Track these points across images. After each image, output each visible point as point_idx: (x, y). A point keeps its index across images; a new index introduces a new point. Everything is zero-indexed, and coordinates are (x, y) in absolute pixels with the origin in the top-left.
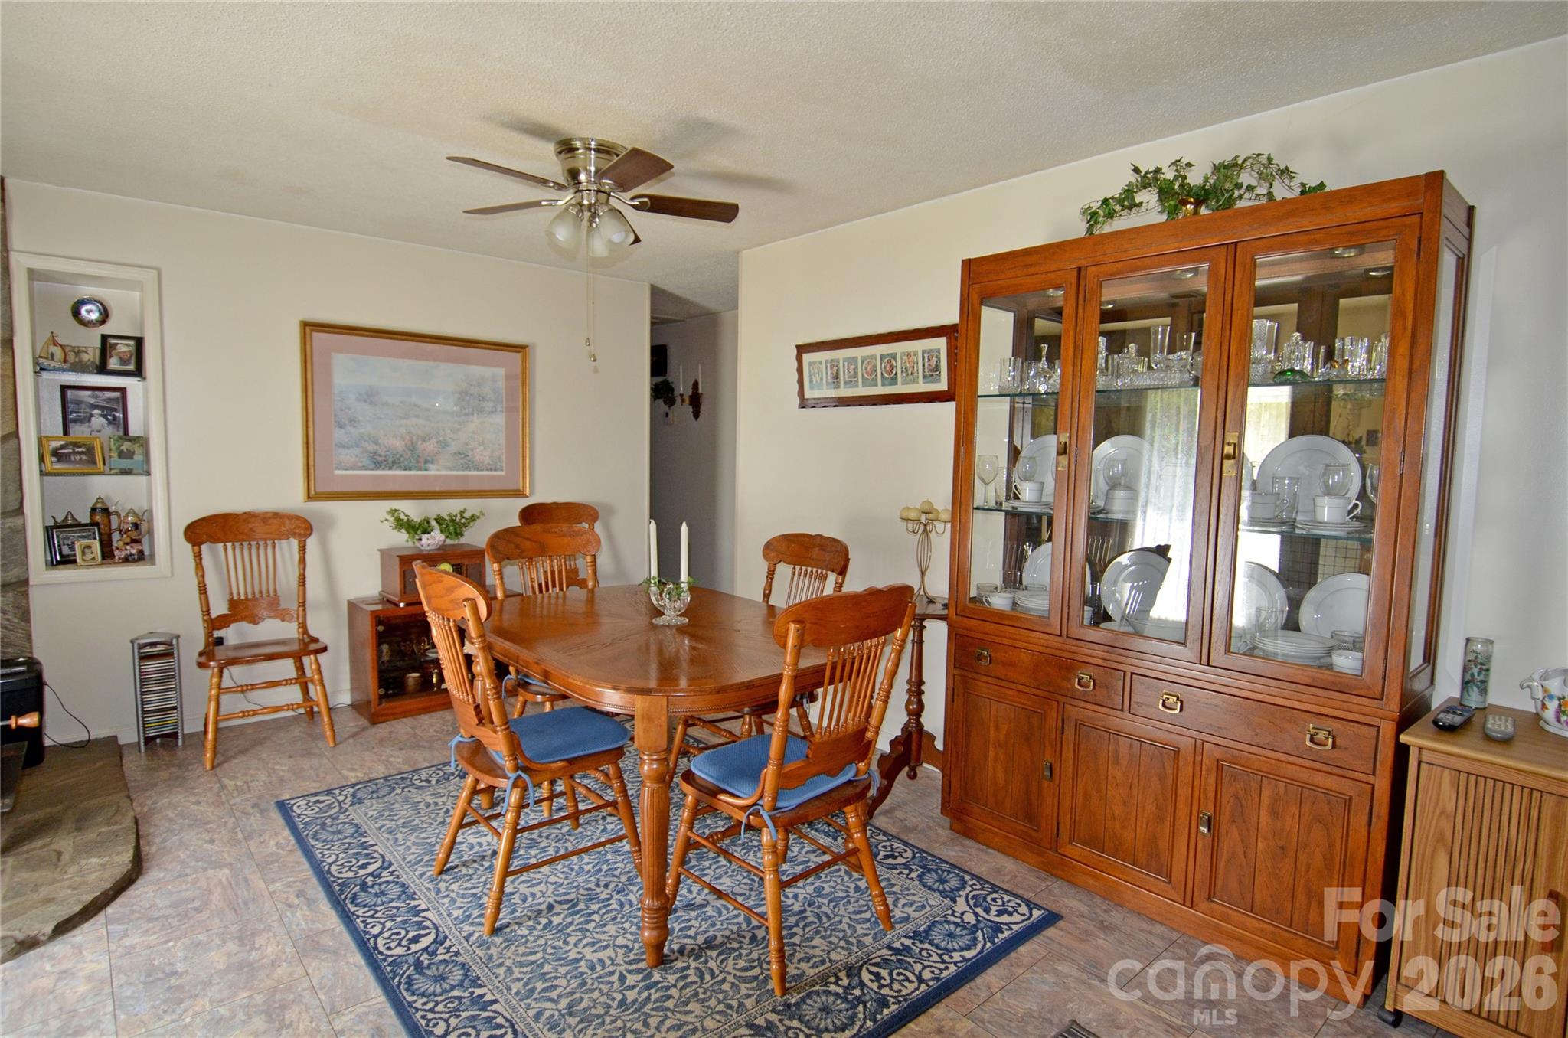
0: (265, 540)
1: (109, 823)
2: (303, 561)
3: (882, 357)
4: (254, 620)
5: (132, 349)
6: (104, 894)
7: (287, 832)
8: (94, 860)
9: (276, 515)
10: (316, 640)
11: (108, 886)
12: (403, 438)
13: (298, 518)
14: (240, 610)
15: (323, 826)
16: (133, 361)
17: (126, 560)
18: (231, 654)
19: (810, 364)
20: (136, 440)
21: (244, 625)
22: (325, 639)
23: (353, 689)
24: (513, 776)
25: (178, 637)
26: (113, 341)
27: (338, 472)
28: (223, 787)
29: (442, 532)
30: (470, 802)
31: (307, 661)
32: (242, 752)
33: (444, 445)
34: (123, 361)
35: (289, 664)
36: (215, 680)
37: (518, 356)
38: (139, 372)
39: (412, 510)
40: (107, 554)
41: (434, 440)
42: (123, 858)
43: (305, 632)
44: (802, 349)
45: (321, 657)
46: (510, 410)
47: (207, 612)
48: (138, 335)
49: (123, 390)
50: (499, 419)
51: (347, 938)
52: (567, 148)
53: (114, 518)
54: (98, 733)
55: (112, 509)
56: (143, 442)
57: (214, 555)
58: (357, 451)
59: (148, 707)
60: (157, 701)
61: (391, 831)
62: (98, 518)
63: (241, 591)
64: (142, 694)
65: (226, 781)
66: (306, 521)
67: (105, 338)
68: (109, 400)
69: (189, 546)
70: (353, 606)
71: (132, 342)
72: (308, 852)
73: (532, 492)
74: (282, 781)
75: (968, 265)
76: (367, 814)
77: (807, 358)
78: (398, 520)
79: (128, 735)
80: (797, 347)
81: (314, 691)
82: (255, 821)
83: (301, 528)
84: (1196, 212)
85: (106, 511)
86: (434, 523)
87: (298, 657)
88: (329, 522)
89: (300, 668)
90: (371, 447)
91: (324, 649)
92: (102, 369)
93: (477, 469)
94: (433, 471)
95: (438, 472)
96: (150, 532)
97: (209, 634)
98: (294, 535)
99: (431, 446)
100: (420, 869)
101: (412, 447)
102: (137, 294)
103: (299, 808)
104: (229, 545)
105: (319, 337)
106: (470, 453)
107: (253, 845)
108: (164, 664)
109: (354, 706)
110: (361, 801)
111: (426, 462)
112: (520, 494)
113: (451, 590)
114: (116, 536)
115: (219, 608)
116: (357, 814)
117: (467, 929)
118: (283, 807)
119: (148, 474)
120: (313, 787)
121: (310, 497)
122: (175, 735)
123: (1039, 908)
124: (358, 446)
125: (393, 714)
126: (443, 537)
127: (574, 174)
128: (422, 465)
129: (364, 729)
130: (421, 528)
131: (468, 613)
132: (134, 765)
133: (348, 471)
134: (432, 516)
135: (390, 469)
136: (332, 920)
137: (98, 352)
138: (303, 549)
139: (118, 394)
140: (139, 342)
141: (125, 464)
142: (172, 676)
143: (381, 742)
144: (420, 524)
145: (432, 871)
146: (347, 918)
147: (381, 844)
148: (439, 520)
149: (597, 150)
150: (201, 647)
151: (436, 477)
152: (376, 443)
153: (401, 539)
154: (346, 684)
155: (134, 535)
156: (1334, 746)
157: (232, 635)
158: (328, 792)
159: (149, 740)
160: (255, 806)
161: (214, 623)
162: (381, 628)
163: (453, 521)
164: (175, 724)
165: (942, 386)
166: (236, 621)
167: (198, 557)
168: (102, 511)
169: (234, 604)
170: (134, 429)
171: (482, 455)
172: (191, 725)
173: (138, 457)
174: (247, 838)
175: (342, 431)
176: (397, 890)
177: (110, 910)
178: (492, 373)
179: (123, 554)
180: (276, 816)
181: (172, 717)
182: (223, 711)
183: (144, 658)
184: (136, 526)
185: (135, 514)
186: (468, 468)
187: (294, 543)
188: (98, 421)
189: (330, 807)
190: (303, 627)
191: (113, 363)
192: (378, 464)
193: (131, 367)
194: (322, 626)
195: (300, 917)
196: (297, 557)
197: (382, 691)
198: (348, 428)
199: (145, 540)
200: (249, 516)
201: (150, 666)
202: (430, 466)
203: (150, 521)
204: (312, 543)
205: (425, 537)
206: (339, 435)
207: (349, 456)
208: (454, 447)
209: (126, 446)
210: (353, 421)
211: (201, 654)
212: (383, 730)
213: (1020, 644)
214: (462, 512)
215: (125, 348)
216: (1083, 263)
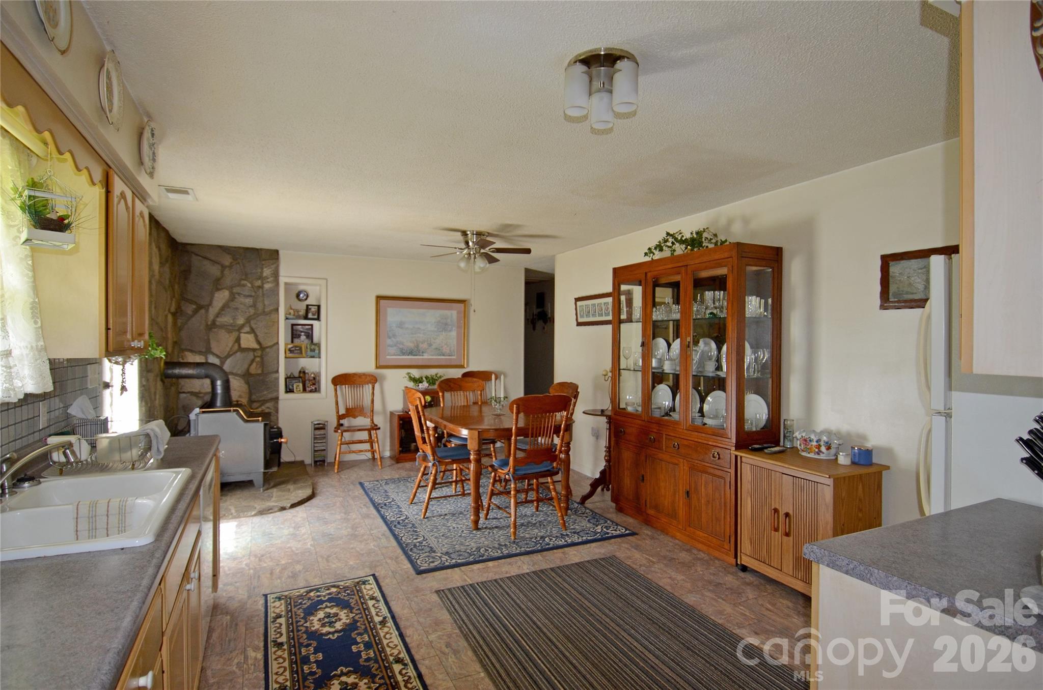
0: (360, 384)
1: (304, 483)
2: (373, 393)
3: (605, 304)
4: (355, 417)
5: (316, 309)
6: (304, 499)
7: (362, 490)
8: (300, 491)
9: (364, 374)
10: (377, 426)
11: (305, 497)
12: (413, 342)
13: (372, 376)
14: (351, 412)
15: (374, 490)
16: (317, 314)
17: (311, 391)
18: (346, 429)
19: (580, 306)
20: (315, 344)
21: (352, 419)
22: (379, 426)
23: (390, 450)
24: (433, 462)
25: (327, 422)
26: (310, 307)
27: (388, 357)
28: (341, 478)
29: (427, 382)
30: (422, 477)
31: (373, 432)
32: (348, 468)
33: (430, 345)
34: (313, 315)
35: (366, 432)
36: (340, 438)
37: (462, 305)
38: (318, 319)
39: (416, 373)
40: (304, 390)
41: (426, 343)
42: (308, 492)
43: (373, 422)
44: (577, 300)
45: (377, 431)
46: (459, 327)
47: (338, 412)
48: (318, 304)
49: (312, 325)
50: (454, 334)
51: (378, 515)
52: (464, 233)
53: (307, 375)
54: (299, 459)
55: (307, 371)
56: (318, 345)
57: (341, 390)
58: (395, 348)
59: (316, 449)
60: (319, 447)
61: (397, 492)
62: (301, 375)
63: (350, 404)
64: (314, 443)
65: (343, 476)
66: (375, 377)
67: (307, 306)
68: (307, 329)
69: (333, 386)
70: (392, 413)
71: (316, 307)
72: (368, 495)
73: (468, 365)
74: (361, 477)
75: (615, 270)
76: (390, 488)
77: (579, 303)
78: (410, 377)
79: (308, 460)
80: (575, 299)
81: (376, 446)
82: (351, 487)
83: (372, 379)
84: (692, 250)
85: (304, 372)
86: (424, 379)
87: (369, 430)
88: (383, 378)
89: (370, 435)
90: (401, 346)
91: (379, 428)
92: (306, 318)
93: (444, 355)
94: (426, 356)
95: (427, 357)
96: (319, 382)
97: (338, 421)
98: (370, 383)
99: (425, 346)
100: (405, 502)
101: (417, 346)
102: (318, 288)
103: (366, 484)
104: (347, 386)
105: (382, 302)
106: (441, 349)
107: (350, 493)
108: (322, 432)
109: (391, 457)
110: (388, 484)
111: (423, 352)
112: (462, 367)
113: (414, 394)
114: (307, 382)
115: (342, 411)
116: (386, 488)
117: (416, 517)
118: (361, 484)
119: (320, 357)
120: (373, 479)
121: (377, 367)
122: (324, 461)
123: (629, 530)
124: (396, 346)
125: (405, 459)
126: (427, 385)
127: (467, 243)
128: (421, 354)
129: (393, 464)
130: (417, 381)
131: (418, 402)
132: (310, 470)
133: (391, 357)
134: (424, 375)
135: (408, 355)
136: (374, 512)
137: (305, 311)
138: (373, 388)
139: (310, 327)
140: (319, 307)
141: (312, 354)
142: (324, 437)
143: (399, 468)
144: (419, 379)
145: (409, 503)
146: (379, 511)
147: (392, 495)
148: (427, 378)
149: (476, 234)
150: (335, 426)
151: (426, 359)
152: (403, 344)
153: (411, 385)
154: (388, 448)
155: (314, 381)
156: (719, 458)
157: (345, 422)
158: (377, 481)
159: (316, 462)
160: (352, 483)
161: (340, 417)
162: (401, 422)
163: (432, 378)
164: (324, 457)
165: (610, 318)
166: (347, 417)
167: (336, 390)
168: (303, 372)
169: (348, 410)
170: (315, 340)
171: (446, 350)
172: (330, 459)
173: (317, 351)
174: (349, 491)
175: (390, 340)
176: (396, 506)
177: (306, 504)
178: (452, 314)
179: (310, 389)
180: (359, 486)
181: (323, 453)
182: (342, 450)
183: (316, 429)
184: (314, 378)
185: (314, 374)
186: (440, 355)
187: (370, 386)
188: (303, 337)
189: (377, 485)
190: (372, 420)
191: (310, 316)
192: (404, 354)
193: (316, 317)
194: (379, 420)
195: (364, 510)
196: (371, 392)
197: (401, 449)
198: (393, 339)
199: (317, 384)
200: (355, 374)
201: (318, 432)
202: (424, 354)
203: (319, 376)
204: (377, 386)
205: (420, 384)
206: (389, 342)
207: (392, 350)
208: (434, 347)
209: (313, 347)
210: (394, 336)
211: (335, 428)
212: (400, 465)
213: (633, 425)
214: (436, 375)
215: (314, 309)
216: (647, 271)
